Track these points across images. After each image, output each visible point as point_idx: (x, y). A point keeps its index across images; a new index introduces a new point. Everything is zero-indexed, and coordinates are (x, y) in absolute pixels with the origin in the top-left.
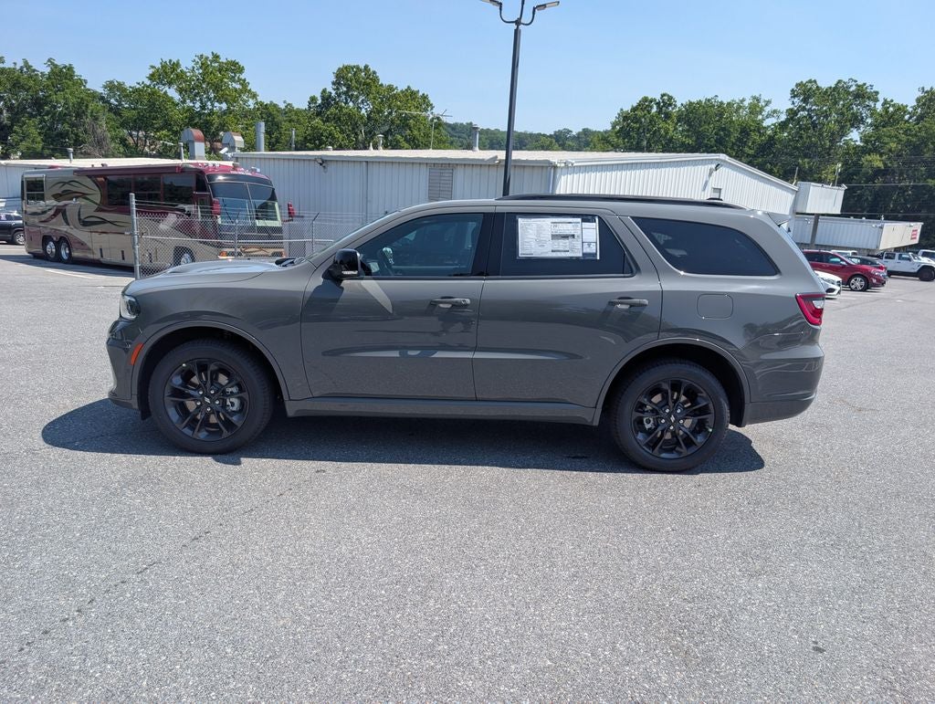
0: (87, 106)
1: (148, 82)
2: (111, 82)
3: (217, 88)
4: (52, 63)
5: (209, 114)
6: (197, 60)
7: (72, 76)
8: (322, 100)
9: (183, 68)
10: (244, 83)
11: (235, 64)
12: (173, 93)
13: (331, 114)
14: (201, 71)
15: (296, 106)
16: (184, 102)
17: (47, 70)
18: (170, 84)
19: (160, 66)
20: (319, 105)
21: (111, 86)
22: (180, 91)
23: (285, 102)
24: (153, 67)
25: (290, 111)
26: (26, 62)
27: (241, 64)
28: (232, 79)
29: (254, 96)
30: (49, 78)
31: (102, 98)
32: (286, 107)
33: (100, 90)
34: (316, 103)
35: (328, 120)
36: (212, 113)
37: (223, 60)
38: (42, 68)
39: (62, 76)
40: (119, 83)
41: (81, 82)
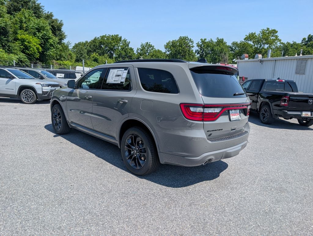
0: (223, 50)
1: (243, 41)
2: (234, 42)
3: (266, 40)
4: (218, 39)
5: (262, 49)
6: (261, 31)
7: (223, 42)
8: (308, 39)
9: (256, 35)
10: (277, 37)
11: (274, 30)
12: (251, 43)
13: (311, 44)
14: (262, 35)
15: (297, 43)
16: (254, 45)
17: (216, 41)
18: (251, 40)
19: (248, 35)
20: (307, 41)
21: (234, 44)
22: (253, 42)
23: (293, 41)
24: (246, 35)
25: (295, 44)
26: (211, 39)
27: (277, 30)
28: (273, 36)
29: (280, 41)
30: (217, 43)
31: (230, 47)
32: (293, 43)
33: (230, 45)
34: (305, 40)
35: (309, 46)
36: (263, 48)
37: (270, 30)
38: (215, 40)
39: (220, 42)
40: (236, 42)
41: (225, 43)
